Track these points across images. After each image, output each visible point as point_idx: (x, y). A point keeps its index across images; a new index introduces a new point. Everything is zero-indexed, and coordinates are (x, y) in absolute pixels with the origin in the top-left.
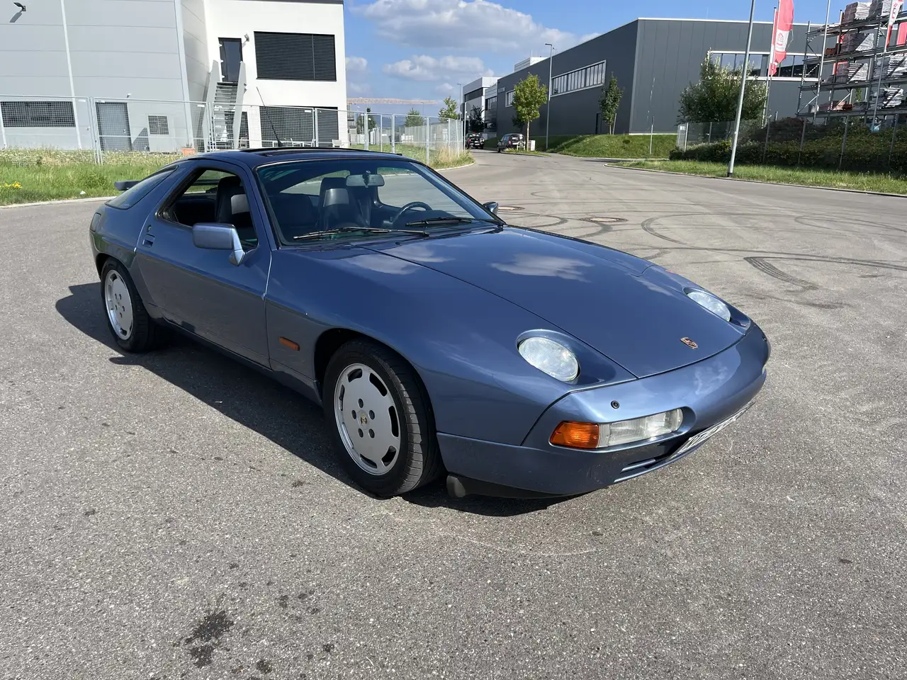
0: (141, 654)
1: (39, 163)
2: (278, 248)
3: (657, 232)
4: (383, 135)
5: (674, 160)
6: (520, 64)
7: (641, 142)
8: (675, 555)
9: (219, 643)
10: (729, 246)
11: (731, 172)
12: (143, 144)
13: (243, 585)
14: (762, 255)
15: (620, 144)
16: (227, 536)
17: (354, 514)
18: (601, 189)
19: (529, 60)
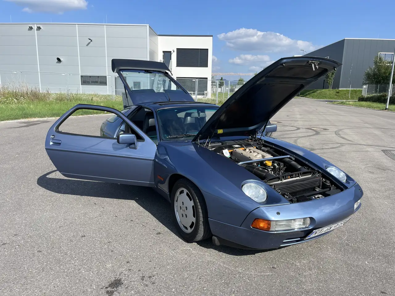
0: (89, 290)
1: (92, 100)
2: (160, 141)
3: (342, 135)
4: (227, 89)
5: (360, 101)
7: (344, 93)
8: (306, 281)
9: (117, 290)
10: (376, 144)
11: (387, 107)
13: (130, 270)
14: (391, 149)
15: (335, 93)
16: (128, 251)
17: (177, 248)
18: (320, 114)
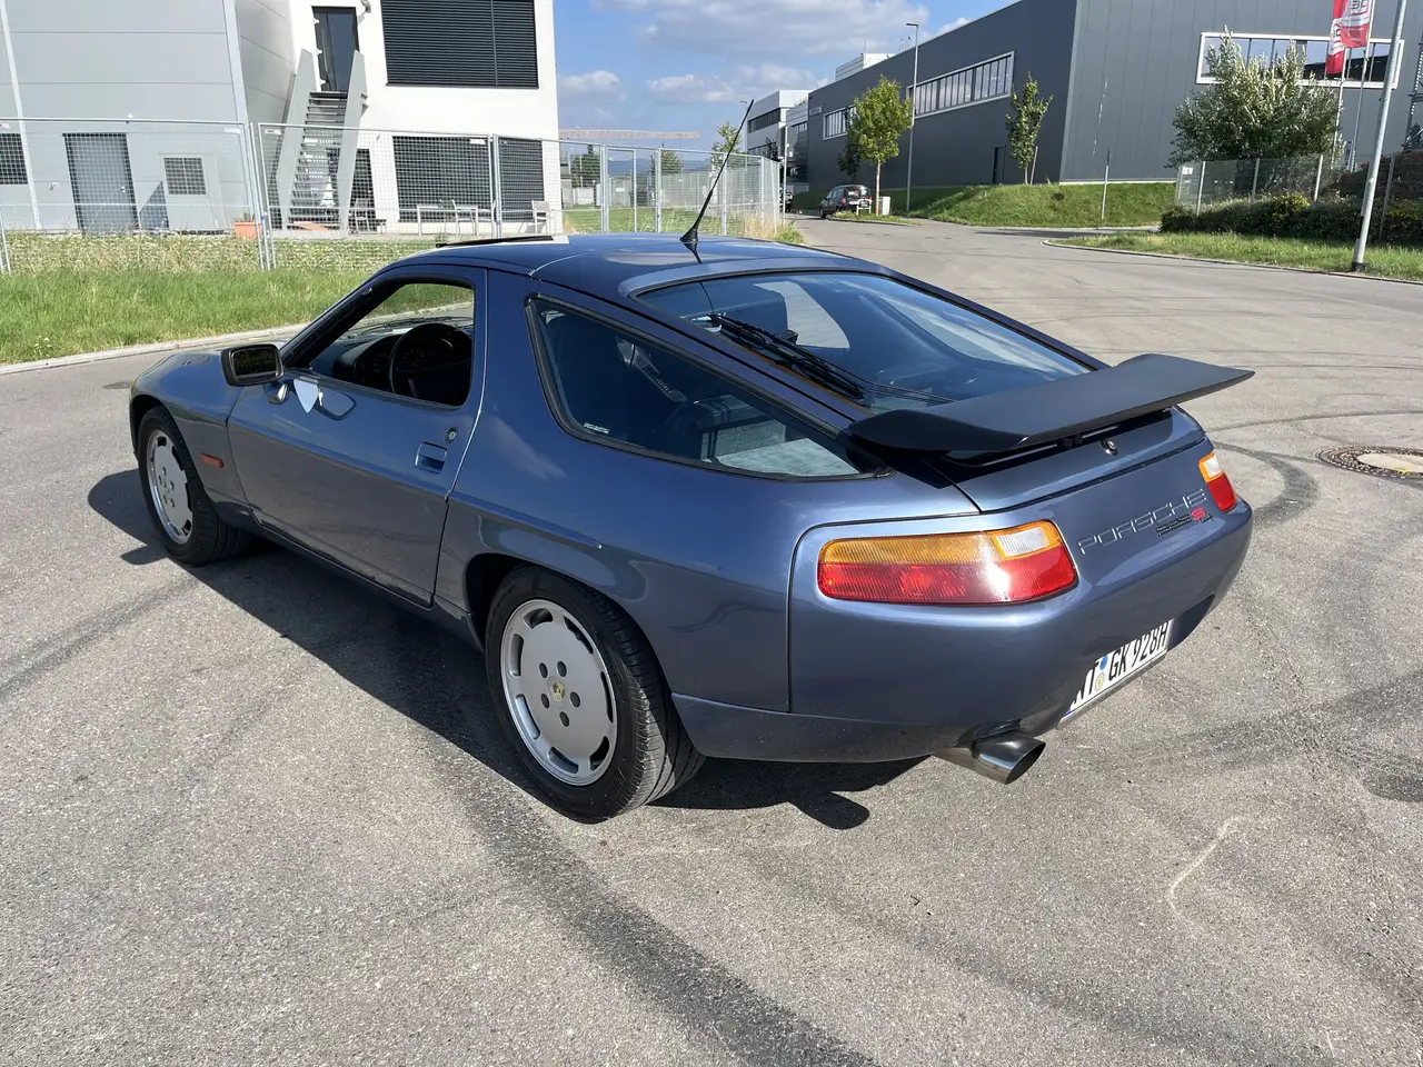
4: (618, 190)
5: (1172, 232)
6: (847, 66)
7: (1083, 198)
11: (1361, 260)
12: (159, 216)
15: (1047, 201)
19: (861, 59)
